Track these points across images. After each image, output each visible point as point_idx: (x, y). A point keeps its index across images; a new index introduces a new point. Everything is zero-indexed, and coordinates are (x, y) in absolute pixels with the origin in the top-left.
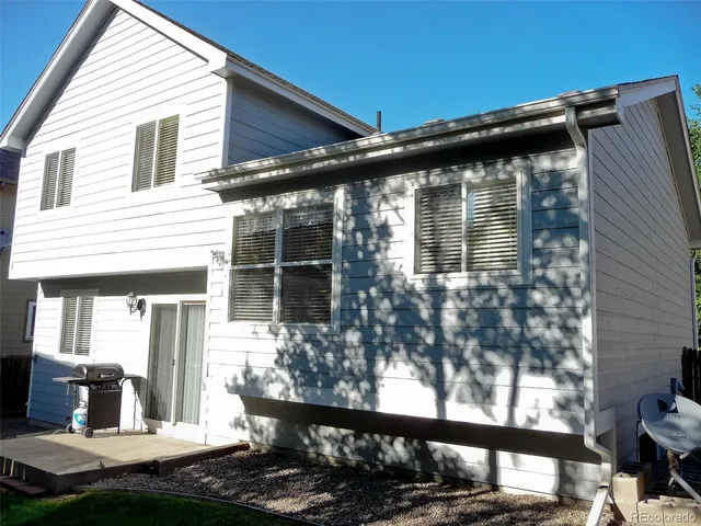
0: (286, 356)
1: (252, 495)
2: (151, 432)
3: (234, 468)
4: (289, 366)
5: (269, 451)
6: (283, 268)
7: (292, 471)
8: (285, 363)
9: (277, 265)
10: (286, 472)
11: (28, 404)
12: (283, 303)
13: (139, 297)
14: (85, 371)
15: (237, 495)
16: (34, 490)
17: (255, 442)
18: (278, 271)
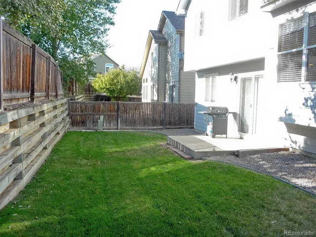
0: (309, 102)
1: (284, 173)
2: (241, 138)
3: (277, 159)
4: (311, 106)
5: (300, 153)
6: (309, 49)
7: (311, 165)
8: (309, 105)
9: (304, 48)
10: (308, 165)
11: (194, 123)
12: (308, 70)
13: (235, 75)
14: (211, 109)
15: (275, 173)
16: (187, 157)
17: (292, 147)
18: (305, 52)
